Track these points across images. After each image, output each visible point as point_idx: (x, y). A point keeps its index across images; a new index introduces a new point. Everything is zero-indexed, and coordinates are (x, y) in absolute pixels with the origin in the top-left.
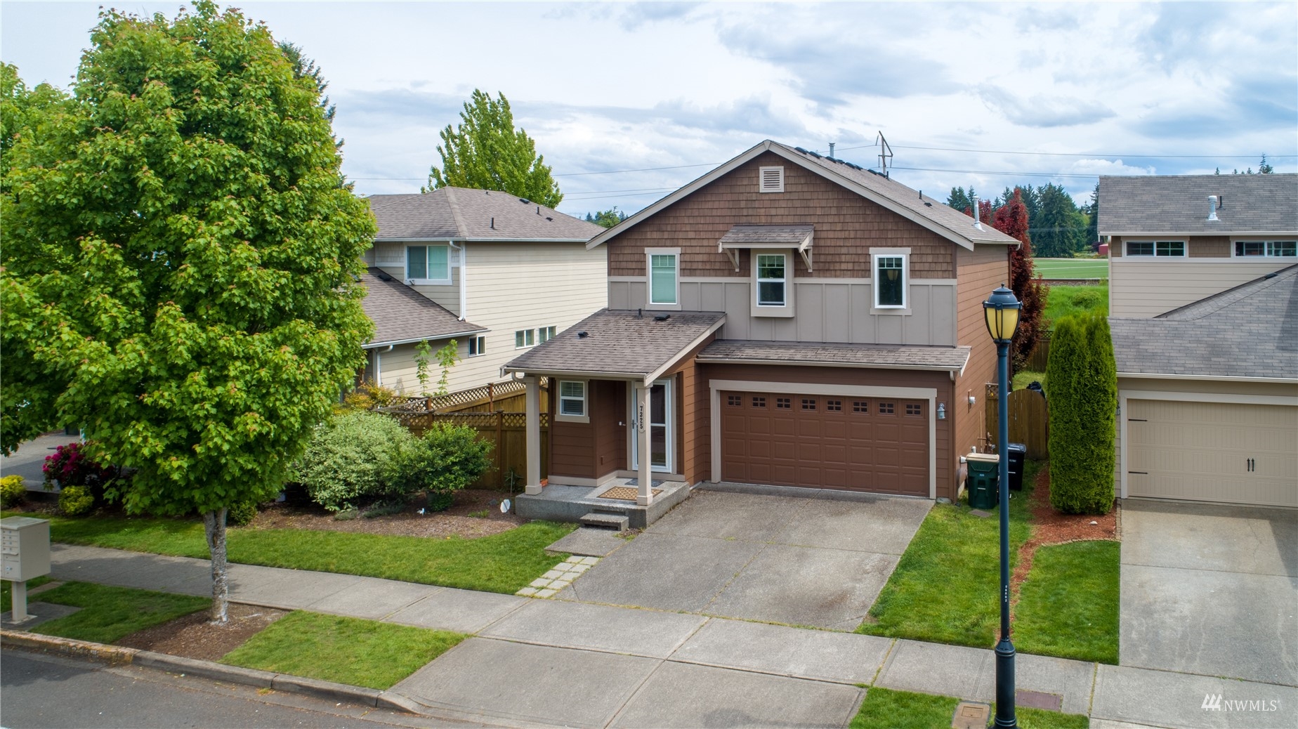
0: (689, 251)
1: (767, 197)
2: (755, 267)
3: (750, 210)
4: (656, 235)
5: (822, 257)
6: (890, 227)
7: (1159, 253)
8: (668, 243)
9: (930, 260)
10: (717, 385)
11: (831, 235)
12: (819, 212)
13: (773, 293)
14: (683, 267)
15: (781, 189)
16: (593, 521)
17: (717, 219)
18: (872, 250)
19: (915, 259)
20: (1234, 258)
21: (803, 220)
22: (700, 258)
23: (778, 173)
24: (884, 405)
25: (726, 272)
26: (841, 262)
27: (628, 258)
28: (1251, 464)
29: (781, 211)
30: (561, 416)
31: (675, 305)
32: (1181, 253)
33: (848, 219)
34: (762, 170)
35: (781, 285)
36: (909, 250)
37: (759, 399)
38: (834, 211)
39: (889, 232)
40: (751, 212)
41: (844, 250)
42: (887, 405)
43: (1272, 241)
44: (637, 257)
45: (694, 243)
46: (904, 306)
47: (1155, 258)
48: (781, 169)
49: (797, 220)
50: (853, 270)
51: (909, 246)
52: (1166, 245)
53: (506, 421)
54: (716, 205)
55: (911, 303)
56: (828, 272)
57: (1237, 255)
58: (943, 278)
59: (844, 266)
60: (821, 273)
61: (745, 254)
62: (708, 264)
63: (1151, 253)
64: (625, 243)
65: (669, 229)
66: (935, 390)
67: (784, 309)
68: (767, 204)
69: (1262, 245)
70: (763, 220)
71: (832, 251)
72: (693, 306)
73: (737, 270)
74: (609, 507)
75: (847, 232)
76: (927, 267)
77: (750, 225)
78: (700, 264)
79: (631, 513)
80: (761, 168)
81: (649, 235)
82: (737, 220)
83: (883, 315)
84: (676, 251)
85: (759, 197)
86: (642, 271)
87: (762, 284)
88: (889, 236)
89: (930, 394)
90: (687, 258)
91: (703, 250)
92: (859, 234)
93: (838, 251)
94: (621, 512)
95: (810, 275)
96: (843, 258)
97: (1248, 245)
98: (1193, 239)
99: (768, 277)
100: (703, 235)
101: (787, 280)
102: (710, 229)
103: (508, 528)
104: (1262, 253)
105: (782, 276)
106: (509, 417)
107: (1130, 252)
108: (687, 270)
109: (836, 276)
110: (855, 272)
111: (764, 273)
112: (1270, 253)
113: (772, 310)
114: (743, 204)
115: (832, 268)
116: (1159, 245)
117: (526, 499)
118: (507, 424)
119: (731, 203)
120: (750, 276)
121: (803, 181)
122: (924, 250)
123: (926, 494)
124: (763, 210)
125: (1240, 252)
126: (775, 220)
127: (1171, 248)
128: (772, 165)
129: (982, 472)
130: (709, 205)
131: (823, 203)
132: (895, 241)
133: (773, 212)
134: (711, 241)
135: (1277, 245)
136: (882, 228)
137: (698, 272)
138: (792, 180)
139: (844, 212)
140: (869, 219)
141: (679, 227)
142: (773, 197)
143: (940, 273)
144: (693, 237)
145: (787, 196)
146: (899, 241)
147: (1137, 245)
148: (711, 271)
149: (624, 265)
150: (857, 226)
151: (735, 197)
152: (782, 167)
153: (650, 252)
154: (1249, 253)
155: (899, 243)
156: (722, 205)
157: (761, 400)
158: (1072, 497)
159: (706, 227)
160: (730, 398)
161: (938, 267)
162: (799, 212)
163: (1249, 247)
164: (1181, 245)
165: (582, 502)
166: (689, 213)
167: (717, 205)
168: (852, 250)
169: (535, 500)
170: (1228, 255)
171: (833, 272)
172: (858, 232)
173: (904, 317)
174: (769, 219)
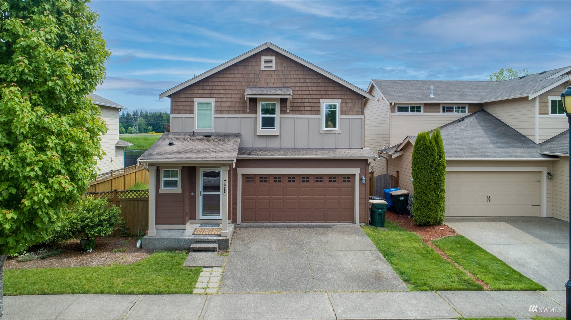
0: (220, 100)
1: (265, 73)
2: (259, 109)
3: (256, 79)
4: (200, 92)
5: (295, 104)
6: (330, 89)
7: (412, 111)
8: (208, 96)
9: (351, 106)
10: (242, 171)
11: (300, 93)
12: (293, 81)
13: (268, 123)
14: (217, 109)
15: (273, 68)
16: (199, 248)
17: (237, 84)
18: (321, 101)
19: (343, 105)
20: (442, 113)
21: (285, 84)
22: (226, 104)
23: (271, 60)
24: (331, 178)
25: (241, 112)
26: (305, 107)
27: (183, 104)
28: (489, 198)
29: (272, 80)
30: (163, 190)
31: (211, 130)
32: (420, 111)
33: (309, 85)
34: (263, 58)
35: (274, 118)
36: (340, 101)
37: (264, 178)
38: (301, 81)
39: (330, 92)
40: (256, 80)
41: (306, 101)
42: (333, 178)
43: (457, 106)
44: (188, 104)
45: (223, 96)
46: (337, 128)
47: (409, 113)
48: (273, 58)
49: (281, 85)
50: (311, 111)
51: (340, 99)
52: (414, 107)
53: (120, 195)
54: (236, 76)
55: (341, 127)
56: (298, 112)
57: (443, 112)
58: (357, 115)
59: (306, 109)
60: (294, 112)
61: (254, 101)
62: (231, 107)
63: (408, 111)
64: (182, 96)
65: (208, 88)
66: (359, 169)
67: (275, 131)
68: (265, 76)
69: (453, 108)
70: (263, 84)
71: (300, 101)
72: (222, 130)
73: (248, 111)
74: (205, 239)
75: (308, 92)
76: (349, 109)
77: (255, 87)
78: (226, 107)
79: (219, 242)
80: (262, 57)
81: (196, 92)
82: (248, 84)
83: (327, 133)
84: (212, 101)
85: (261, 72)
86: (192, 111)
87: (263, 118)
88: (330, 94)
89: (356, 171)
90: (219, 104)
91: (228, 100)
92: (315, 93)
93: (303, 101)
94: (213, 242)
95: (288, 113)
96: (306, 104)
97: (447, 108)
98: (426, 105)
99: (267, 114)
100: (228, 92)
101: (277, 116)
102: (233, 89)
103: (144, 257)
104: (452, 111)
105: (274, 114)
106: (122, 193)
107: (399, 111)
108: (219, 110)
109: (302, 114)
110: (312, 112)
111: (265, 111)
112: (456, 111)
113: (268, 131)
114: (252, 76)
115: (300, 110)
116: (411, 107)
117: (150, 239)
118: (120, 197)
119: (245, 75)
120: (256, 114)
121: (285, 64)
122: (347, 101)
123: (353, 222)
124: (263, 79)
125: (444, 111)
126: (270, 84)
127: (416, 109)
128: (268, 56)
129: (380, 209)
130: (233, 76)
131: (296, 76)
132: (333, 96)
133: (269, 80)
134: (233, 95)
135: (459, 108)
136: (326, 90)
137: (225, 112)
138: (279, 64)
139: (307, 81)
140: (320, 85)
141: (214, 87)
142: (268, 72)
143: (355, 112)
144: (222, 93)
145: (276, 72)
146: (335, 96)
147: (402, 107)
148: (233, 111)
149: (180, 108)
150: (314, 88)
151: (247, 72)
152: (274, 57)
153: (196, 101)
154: (447, 111)
155: (335, 97)
156: (240, 76)
157: (265, 178)
158: (429, 217)
159: (230, 88)
160: (247, 178)
161: (355, 109)
162: (283, 80)
163: (448, 109)
164: (420, 107)
165: (185, 238)
166: (220, 80)
167: (238, 76)
168: (311, 101)
169: (156, 239)
170: (439, 112)
171: (300, 112)
172: (314, 92)
173: (337, 134)
174: (266, 84)
